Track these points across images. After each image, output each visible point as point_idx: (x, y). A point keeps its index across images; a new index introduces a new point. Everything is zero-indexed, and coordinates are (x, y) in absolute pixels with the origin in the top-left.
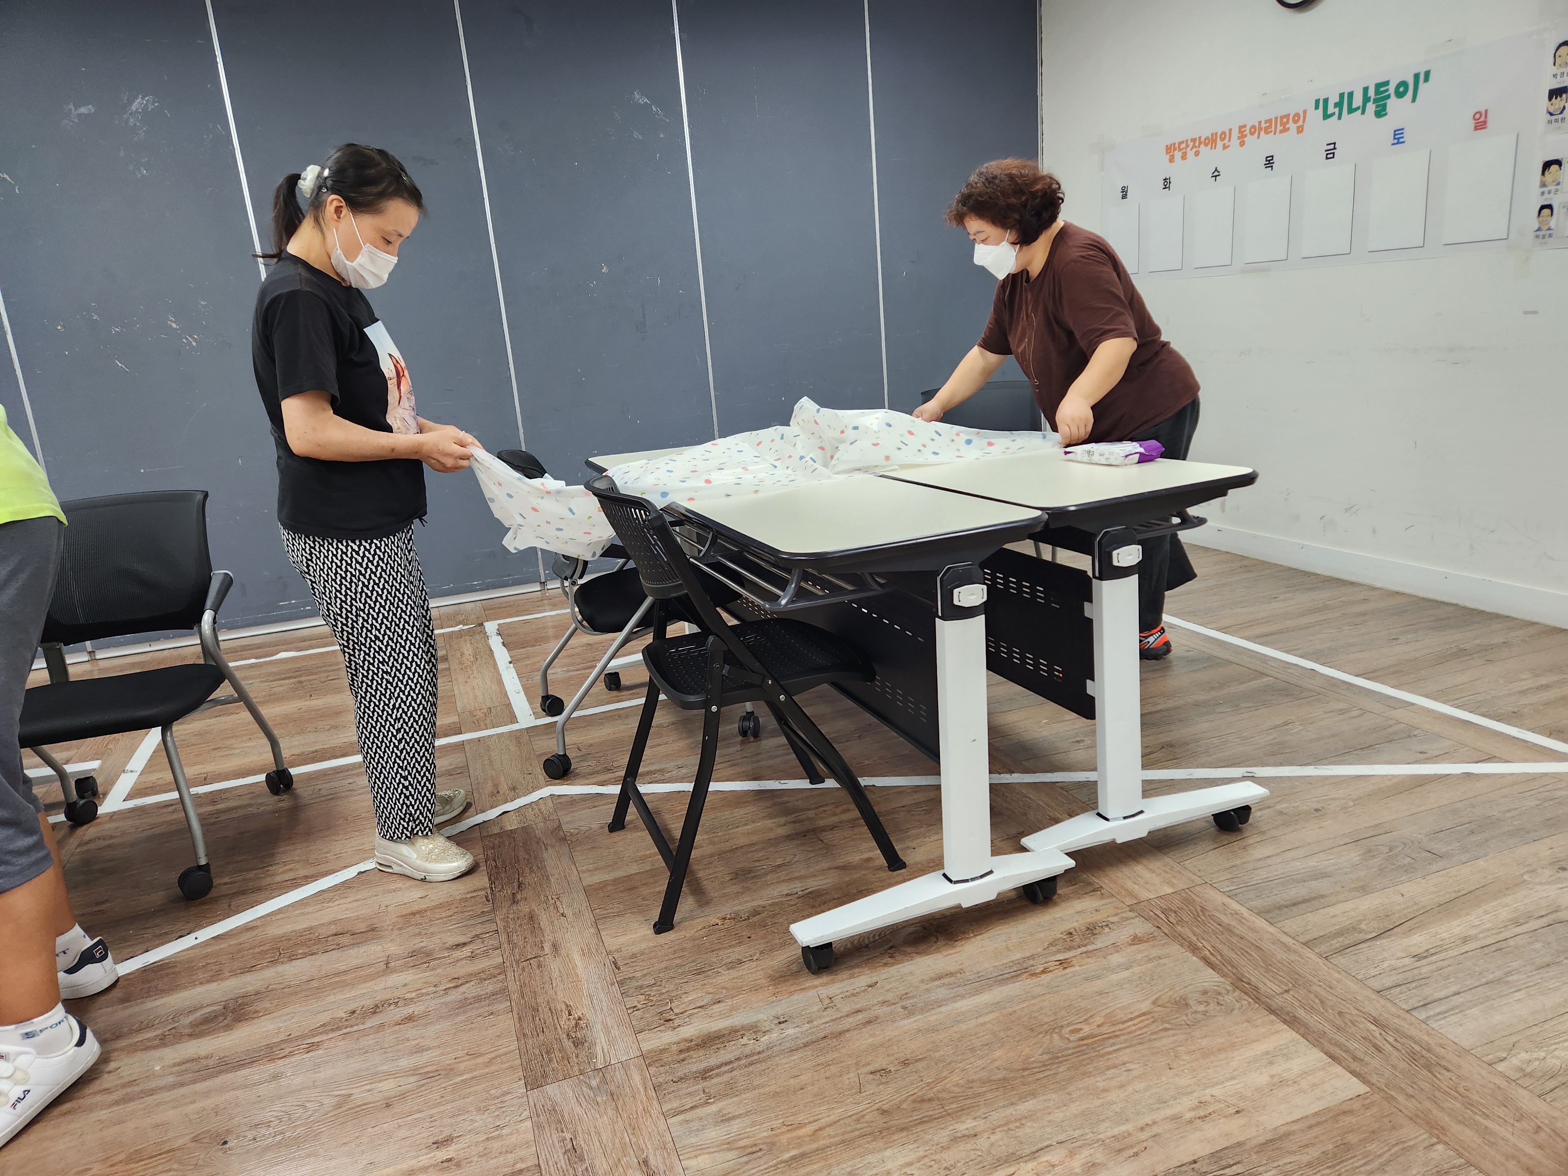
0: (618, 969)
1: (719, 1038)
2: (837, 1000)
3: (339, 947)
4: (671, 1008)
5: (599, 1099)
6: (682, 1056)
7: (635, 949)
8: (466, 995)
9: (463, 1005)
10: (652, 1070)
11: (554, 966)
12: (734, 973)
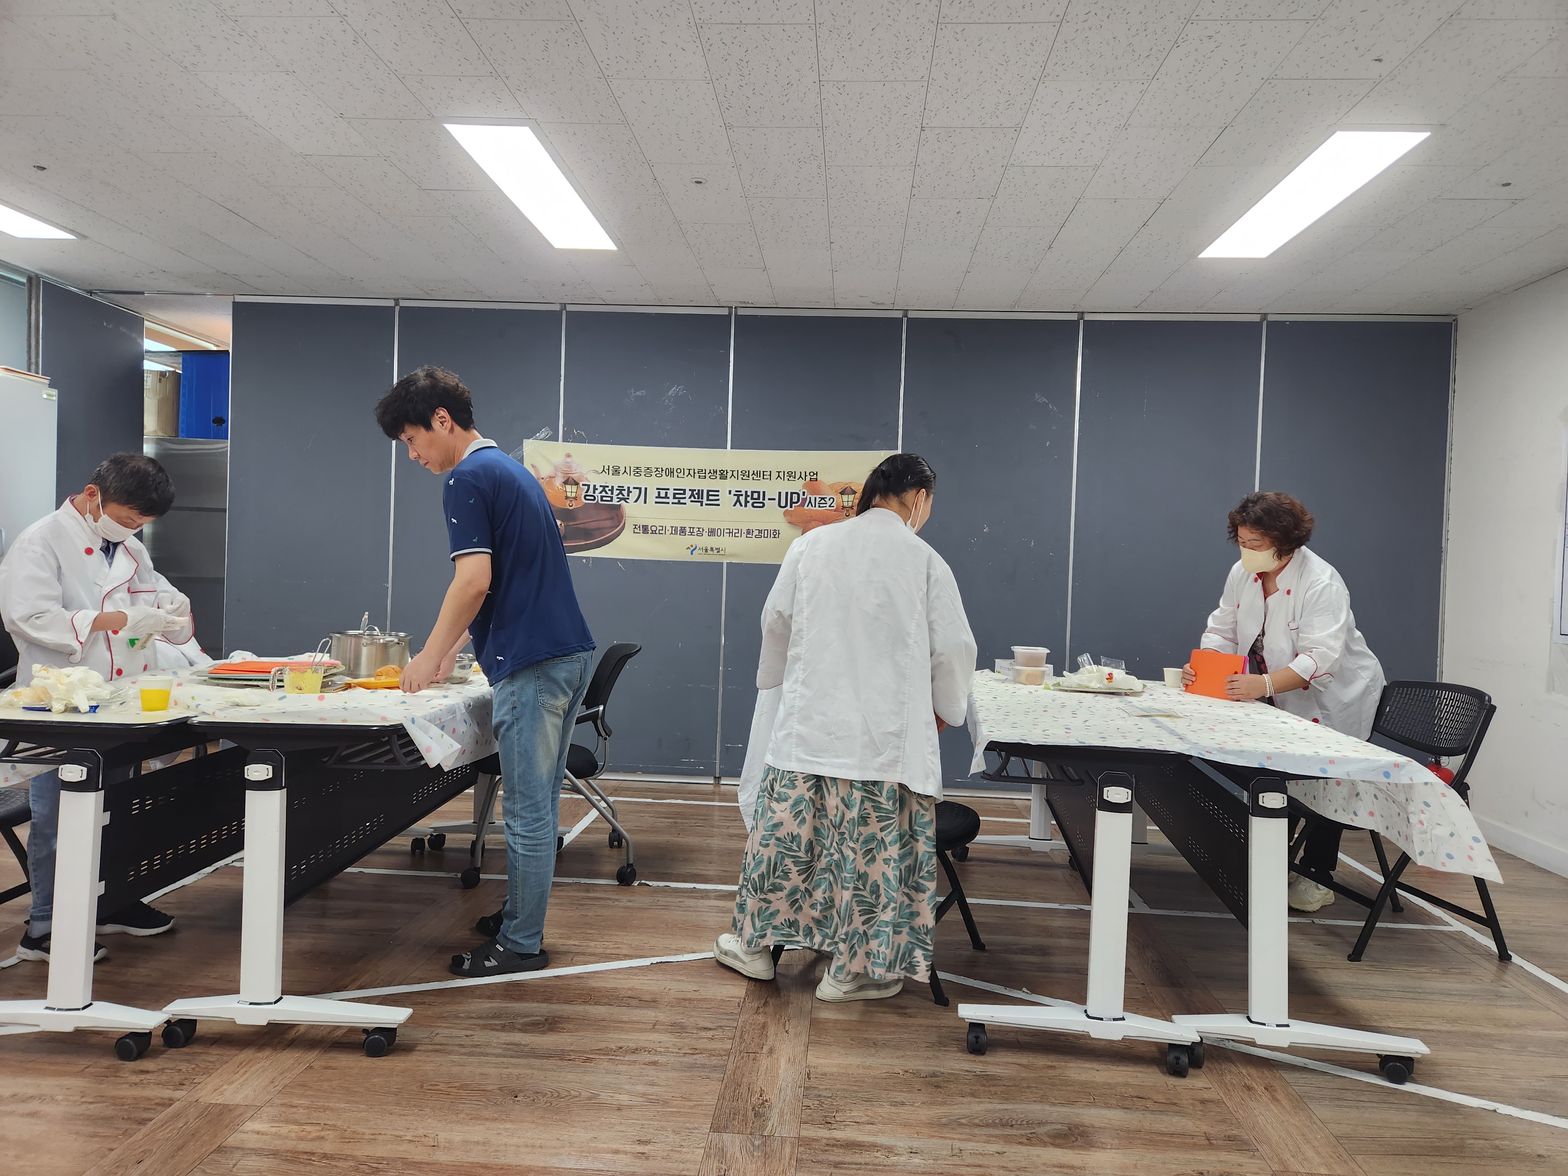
0: (809, 1079)
1: (860, 1146)
2: (964, 1153)
3: (629, 1006)
4: (834, 1116)
5: (755, 1154)
6: (827, 1148)
7: (827, 1070)
8: (697, 1061)
9: (692, 1067)
10: (801, 1149)
11: (764, 1062)
12: (894, 1109)
